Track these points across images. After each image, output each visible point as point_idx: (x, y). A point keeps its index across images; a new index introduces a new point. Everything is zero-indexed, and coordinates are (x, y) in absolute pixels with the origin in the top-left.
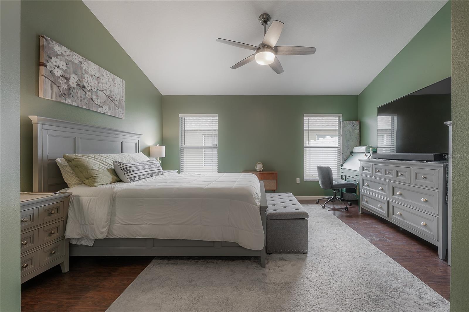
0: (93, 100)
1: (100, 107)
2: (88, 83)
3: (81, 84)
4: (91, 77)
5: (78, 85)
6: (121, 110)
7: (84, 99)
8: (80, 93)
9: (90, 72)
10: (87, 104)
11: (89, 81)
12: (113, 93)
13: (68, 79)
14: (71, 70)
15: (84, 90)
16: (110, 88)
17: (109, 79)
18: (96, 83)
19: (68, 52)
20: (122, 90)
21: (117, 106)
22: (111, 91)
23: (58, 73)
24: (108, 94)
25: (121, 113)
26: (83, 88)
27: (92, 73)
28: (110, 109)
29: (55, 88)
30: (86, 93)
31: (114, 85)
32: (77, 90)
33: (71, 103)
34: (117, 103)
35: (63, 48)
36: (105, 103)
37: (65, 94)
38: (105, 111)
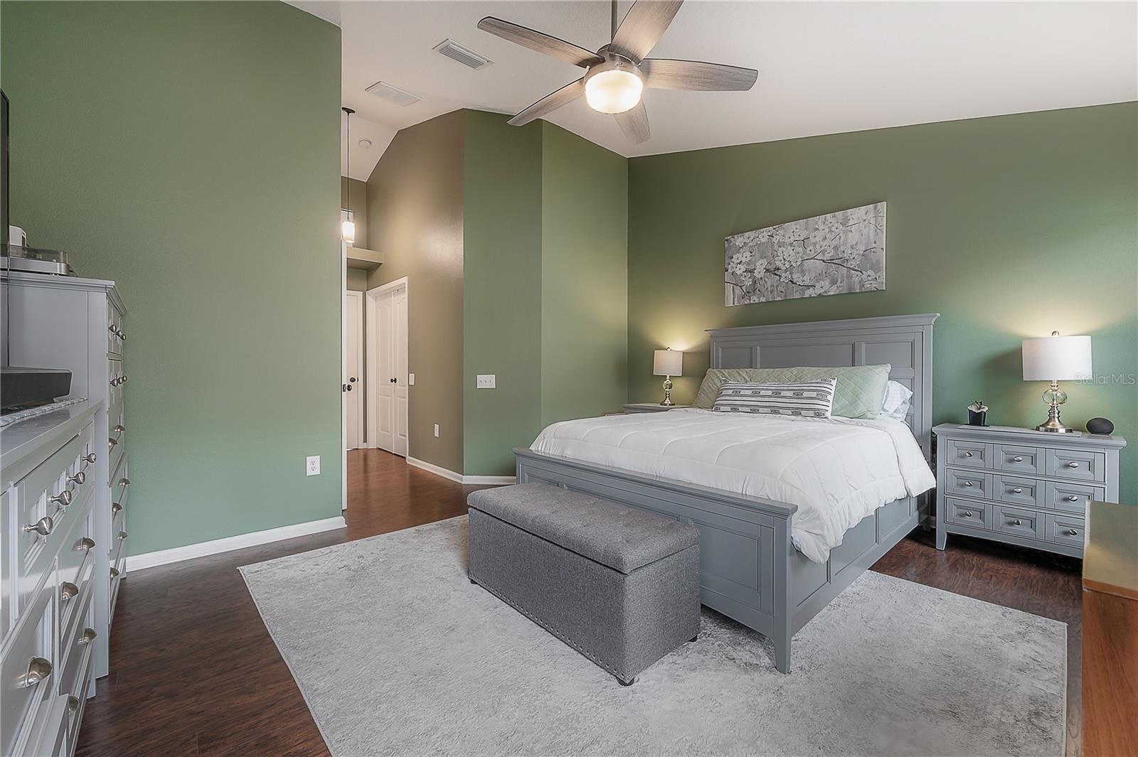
0: (794, 281)
1: (808, 287)
2: (784, 259)
3: (772, 268)
4: (789, 247)
5: (767, 271)
6: (870, 272)
7: (777, 287)
8: (771, 280)
9: (787, 240)
10: (782, 292)
11: (787, 256)
12: (842, 249)
13: (752, 271)
14: (758, 255)
15: (778, 273)
16: (834, 243)
17: (830, 228)
18: (801, 250)
19: (751, 234)
20: (872, 227)
21: (856, 268)
22: (836, 248)
23: (740, 270)
24: (827, 257)
25: (870, 278)
26: (776, 272)
27: (792, 240)
28: (834, 282)
29: (738, 289)
30: (780, 276)
31: (845, 232)
32: (766, 280)
33: (757, 301)
34: (852, 264)
35: (746, 234)
36: (819, 277)
37: (748, 292)
38: (821, 291)
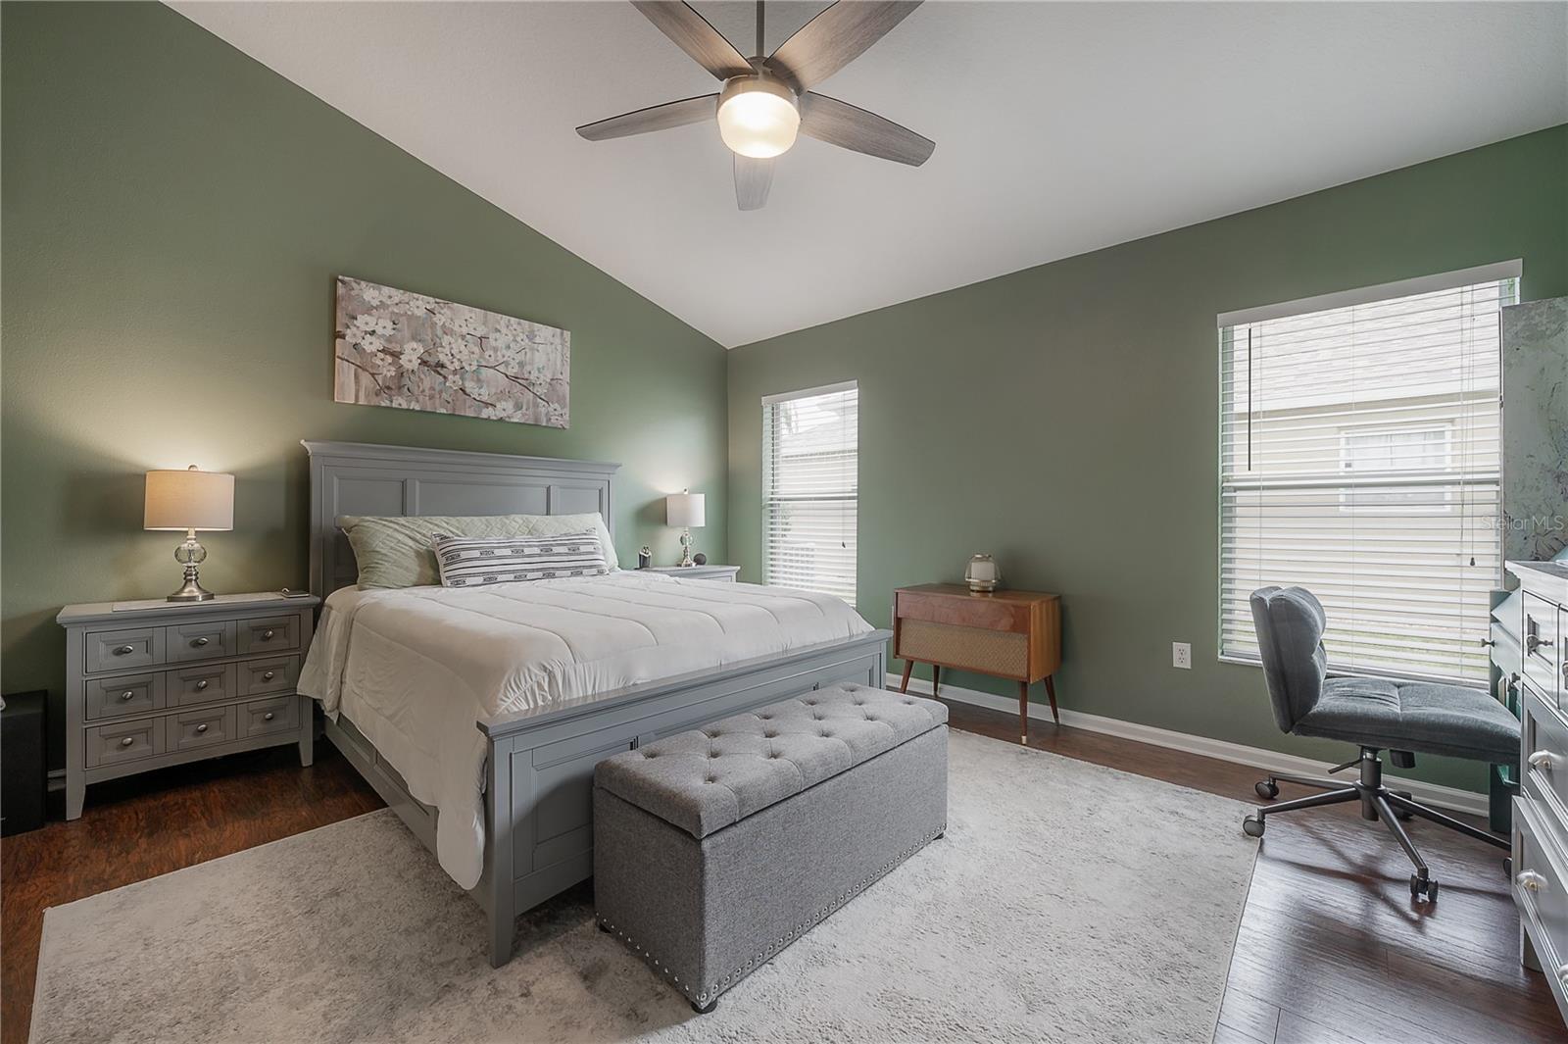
0: (468, 391)
1: (487, 405)
2: (452, 355)
3: (432, 360)
4: (460, 340)
5: (424, 363)
6: (556, 406)
7: (441, 392)
8: (429, 380)
9: (456, 328)
10: (449, 403)
11: (454, 350)
12: (528, 368)
13: (396, 355)
14: (407, 333)
15: (442, 372)
16: (519, 357)
17: (514, 336)
18: (477, 350)
19: (397, 295)
20: (559, 355)
21: (542, 397)
22: (521, 364)
23: (371, 345)
24: (511, 372)
25: (556, 413)
26: (439, 369)
27: (464, 330)
28: (518, 407)
29: (366, 379)
30: (445, 377)
31: (532, 349)
32: (422, 376)
33: (404, 406)
34: (539, 391)
35: (386, 290)
36: (502, 395)
37: (389, 388)
38: (503, 414)
